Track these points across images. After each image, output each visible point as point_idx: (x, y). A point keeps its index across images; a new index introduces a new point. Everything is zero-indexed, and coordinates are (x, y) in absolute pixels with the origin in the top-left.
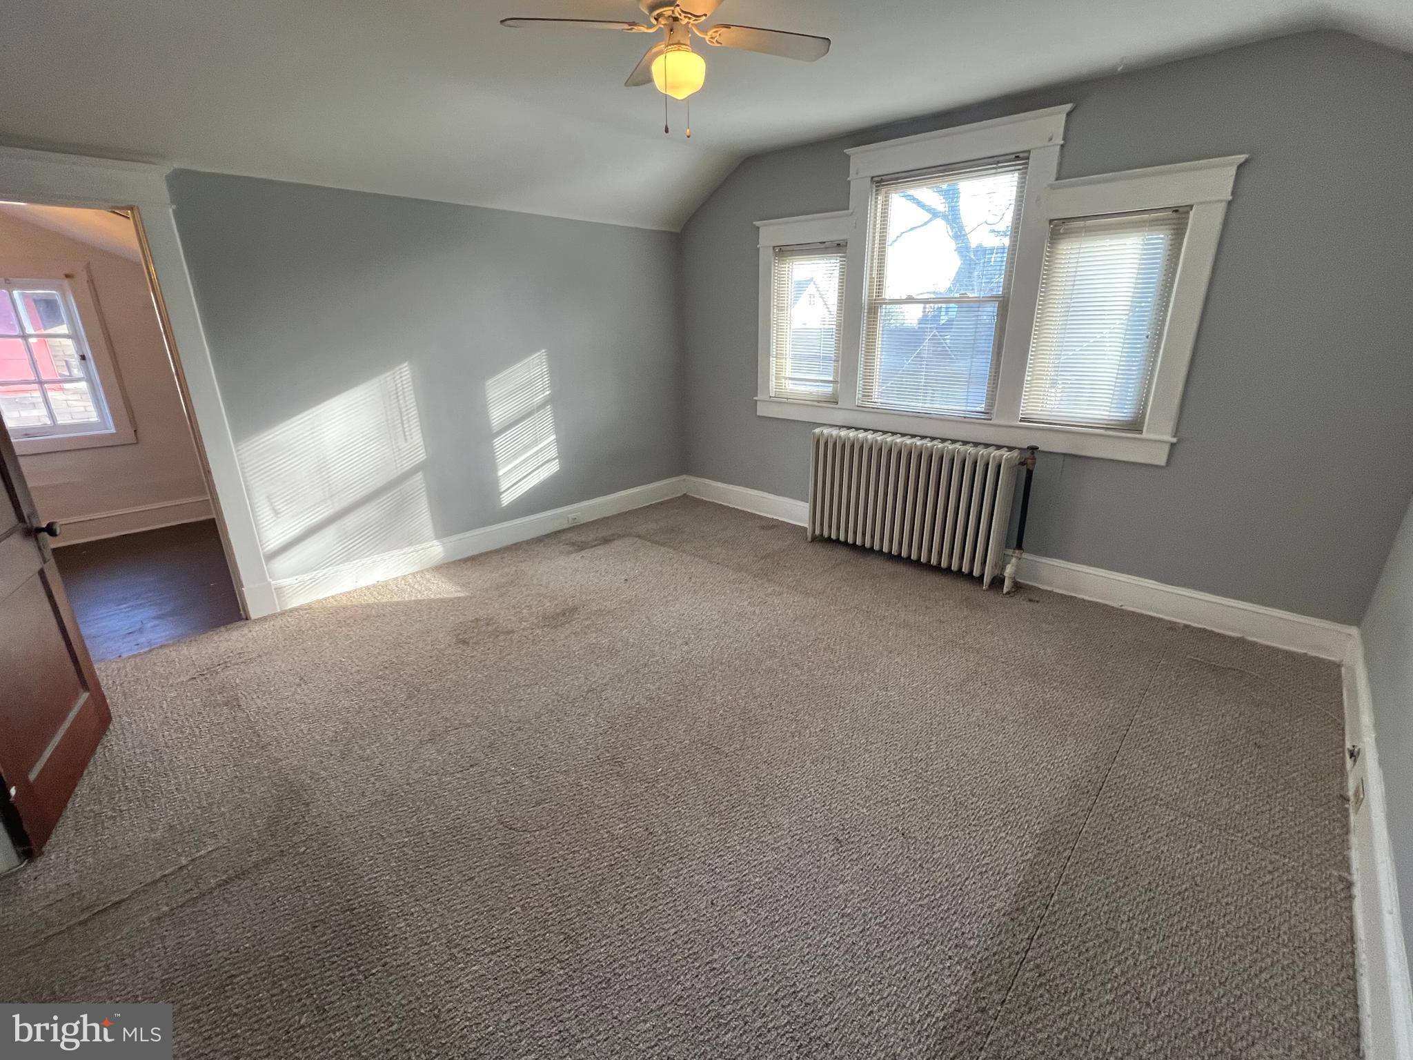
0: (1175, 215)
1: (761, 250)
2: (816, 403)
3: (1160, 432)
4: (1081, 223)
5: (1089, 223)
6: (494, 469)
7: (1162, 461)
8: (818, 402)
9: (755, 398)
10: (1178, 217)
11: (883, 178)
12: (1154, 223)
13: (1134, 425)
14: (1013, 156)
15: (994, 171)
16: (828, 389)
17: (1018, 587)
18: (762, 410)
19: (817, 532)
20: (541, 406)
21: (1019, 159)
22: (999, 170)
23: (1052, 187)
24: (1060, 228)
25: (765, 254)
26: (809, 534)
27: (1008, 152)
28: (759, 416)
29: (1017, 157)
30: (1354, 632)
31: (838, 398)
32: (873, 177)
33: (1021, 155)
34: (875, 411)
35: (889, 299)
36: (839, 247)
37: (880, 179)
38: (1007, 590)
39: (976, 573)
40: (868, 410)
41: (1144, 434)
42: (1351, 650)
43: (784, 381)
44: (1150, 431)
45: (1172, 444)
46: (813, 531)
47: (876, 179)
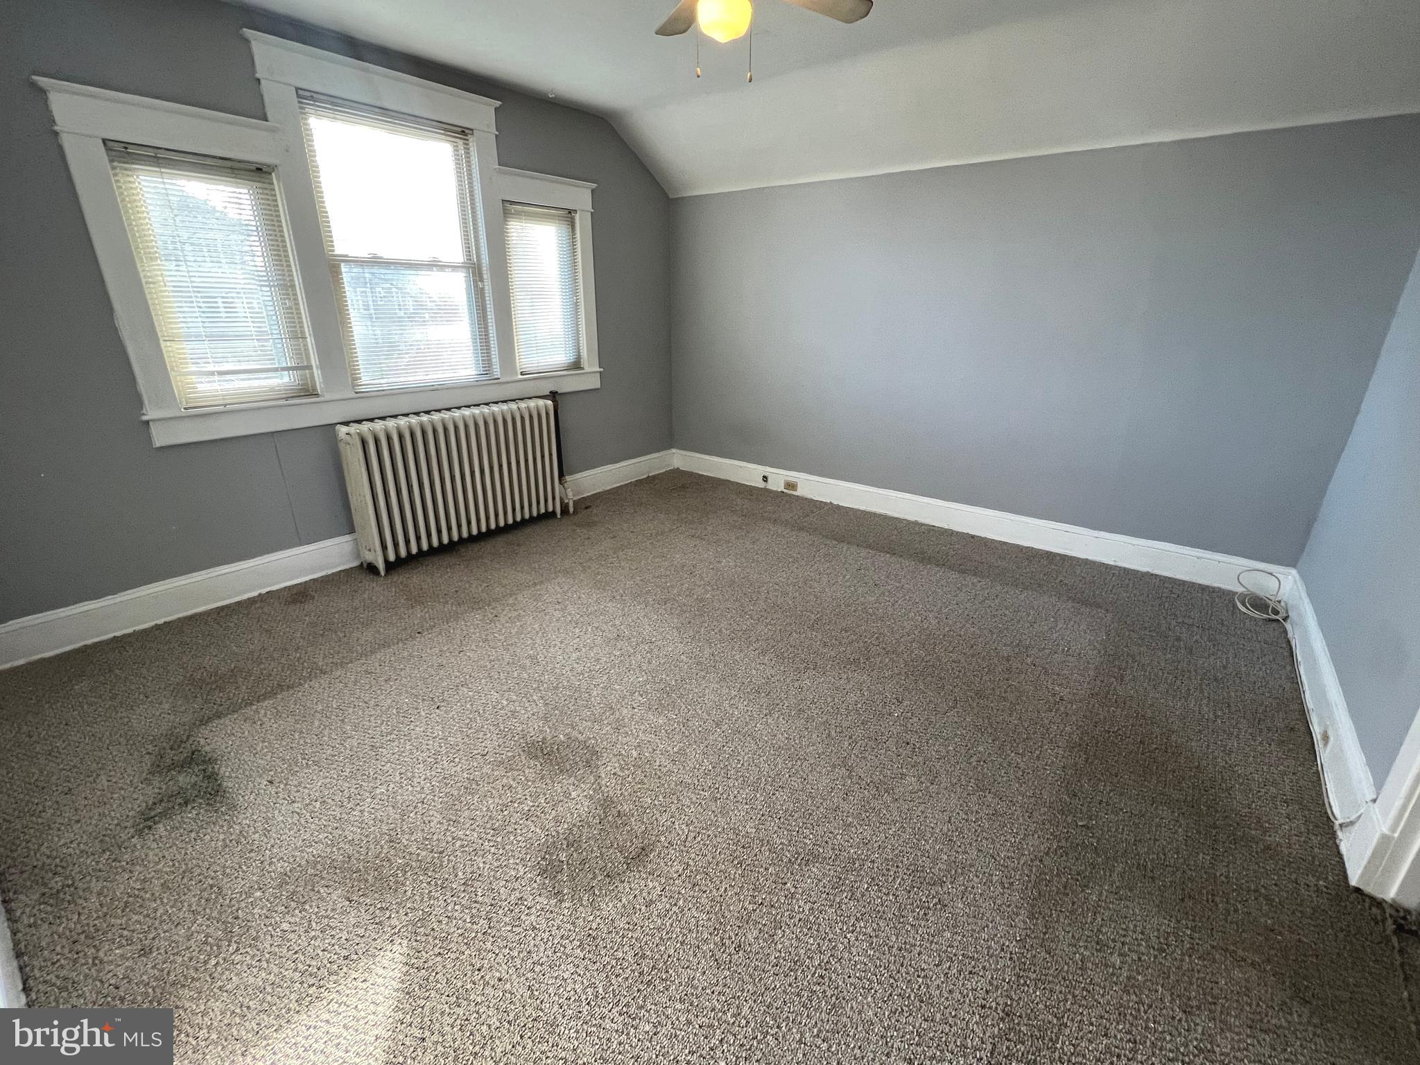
0: (568, 215)
1: (63, 135)
3: (591, 365)
4: (519, 207)
7: (598, 385)
8: (287, 399)
9: (145, 418)
11: (315, 95)
12: (558, 218)
13: (576, 365)
14: (460, 129)
17: (576, 505)
21: (463, 133)
23: (499, 172)
24: (508, 208)
25: (81, 152)
27: (455, 123)
28: (158, 448)
29: (463, 131)
30: (674, 450)
31: (314, 388)
32: (297, 89)
33: (467, 131)
34: (382, 394)
35: (347, 256)
36: (257, 172)
37: (308, 94)
38: (571, 510)
39: (550, 509)
40: (373, 394)
41: (587, 369)
42: (678, 459)
43: (194, 378)
44: (590, 366)
45: (600, 372)
46: (386, 561)
47: (301, 92)
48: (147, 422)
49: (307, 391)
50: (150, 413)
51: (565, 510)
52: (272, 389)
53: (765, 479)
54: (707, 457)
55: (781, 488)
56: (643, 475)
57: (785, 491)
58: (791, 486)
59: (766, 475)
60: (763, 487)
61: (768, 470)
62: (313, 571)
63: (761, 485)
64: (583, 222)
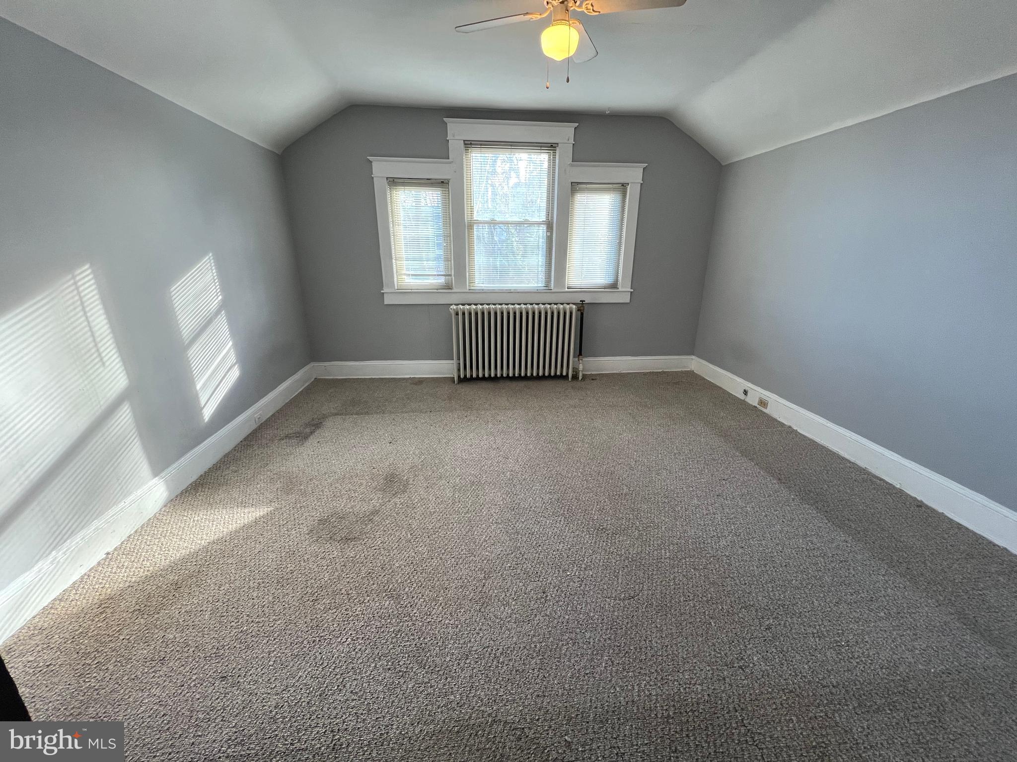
0: (622, 187)
1: (375, 178)
2: (436, 291)
3: (625, 287)
4: (584, 186)
5: (588, 186)
6: (193, 384)
7: (628, 301)
8: (437, 289)
9: (382, 291)
10: (623, 187)
11: (472, 142)
12: (614, 190)
13: (614, 286)
14: (550, 145)
15: (540, 151)
16: (442, 280)
17: (584, 376)
18: (388, 300)
19: (462, 376)
20: (218, 313)
21: (552, 147)
22: (542, 151)
23: (572, 165)
24: (575, 187)
25: (379, 183)
26: (456, 379)
27: (546, 142)
28: (386, 305)
30: (693, 357)
31: (452, 286)
32: (464, 141)
33: (554, 145)
34: (482, 292)
35: (478, 220)
36: (442, 183)
37: (469, 142)
38: (580, 378)
39: (564, 374)
40: (477, 291)
41: (620, 289)
42: (695, 364)
43: (404, 277)
44: (622, 287)
45: (631, 292)
46: (459, 376)
47: (466, 142)
48: (383, 293)
49: (448, 287)
50: (385, 290)
51: (575, 377)
52: (431, 284)
53: (746, 392)
54: (711, 366)
55: (755, 404)
56: (659, 369)
57: (758, 406)
58: (763, 403)
59: (747, 389)
60: (743, 399)
61: (749, 385)
62: (435, 373)
63: (741, 396)
64: (633, 191)
